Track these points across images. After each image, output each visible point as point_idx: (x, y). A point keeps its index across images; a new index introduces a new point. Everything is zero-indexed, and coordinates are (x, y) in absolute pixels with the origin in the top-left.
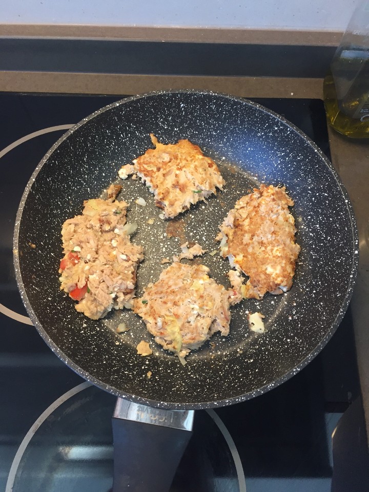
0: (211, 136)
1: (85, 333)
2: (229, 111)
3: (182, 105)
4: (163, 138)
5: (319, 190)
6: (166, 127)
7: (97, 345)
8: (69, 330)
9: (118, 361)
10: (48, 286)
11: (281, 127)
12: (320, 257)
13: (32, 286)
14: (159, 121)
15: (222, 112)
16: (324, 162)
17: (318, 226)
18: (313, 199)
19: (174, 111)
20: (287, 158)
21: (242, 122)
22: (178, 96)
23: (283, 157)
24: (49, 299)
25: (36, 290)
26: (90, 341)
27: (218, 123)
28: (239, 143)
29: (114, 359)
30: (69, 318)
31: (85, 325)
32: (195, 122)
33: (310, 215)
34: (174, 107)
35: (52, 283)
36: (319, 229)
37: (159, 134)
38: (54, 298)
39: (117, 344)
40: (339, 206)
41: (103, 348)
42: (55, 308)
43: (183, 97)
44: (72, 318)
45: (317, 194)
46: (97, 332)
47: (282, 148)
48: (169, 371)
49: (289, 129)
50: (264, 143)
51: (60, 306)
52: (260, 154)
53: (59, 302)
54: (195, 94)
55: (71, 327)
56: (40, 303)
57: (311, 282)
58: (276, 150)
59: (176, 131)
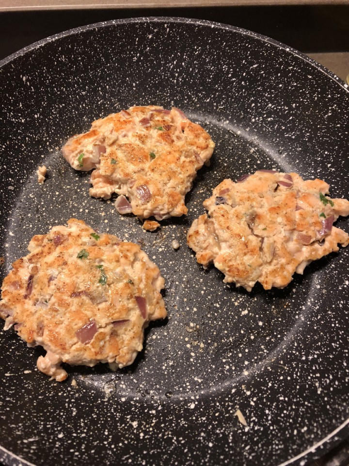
0: (83, 98)
1: (146, 433)
2: (84, 53)
3: (24, 79)
4: (29, 137)
5: (244, 68)
6: (23, 121)
7: (176, 433)
8: (126, 450)
9: (220, 425)
10: (42, 421)
11: (155, 30)
12: (301, 130)
13: (22, 443)
14: (9, 117)
15: (76, 58)
16: (231, 32)
17: (270, 105)
18: (243, 83)
19: (20, 93)
20: (183, 64)
21: (107, 57)
22: (12, 68)
23: (178, 66)
24: (61, 436)
25: (32, 443)
26: (163, 435)
27: (81, 77)
28: (119, 85)
29: (214, 428)
30: (109, 435)
31: (135, 424)
32: (53, 93)
33: (252, 102)
34: (16, 87)
35: (42, 411)
36: (274, 107)
37: (20, 134)
38: (64, 429)
39: (192, 406)
40: (281, 64)
41: (186, 429)
42: (81, 441)
43: (19, 65)
44: (112, 432)
45: (244, 74)
46: (157, 416)
47: (171, 56)
48: (281, 378)
49: (166, 25)
50: (147, 65)
51: (82, 432)
52: (150, 81)
53: (76, 426)
54: (32, 52)
55: (123, 444)
56: (55, 454)
57: (316, 161)
58: (166, 63)
59: (38, 118)
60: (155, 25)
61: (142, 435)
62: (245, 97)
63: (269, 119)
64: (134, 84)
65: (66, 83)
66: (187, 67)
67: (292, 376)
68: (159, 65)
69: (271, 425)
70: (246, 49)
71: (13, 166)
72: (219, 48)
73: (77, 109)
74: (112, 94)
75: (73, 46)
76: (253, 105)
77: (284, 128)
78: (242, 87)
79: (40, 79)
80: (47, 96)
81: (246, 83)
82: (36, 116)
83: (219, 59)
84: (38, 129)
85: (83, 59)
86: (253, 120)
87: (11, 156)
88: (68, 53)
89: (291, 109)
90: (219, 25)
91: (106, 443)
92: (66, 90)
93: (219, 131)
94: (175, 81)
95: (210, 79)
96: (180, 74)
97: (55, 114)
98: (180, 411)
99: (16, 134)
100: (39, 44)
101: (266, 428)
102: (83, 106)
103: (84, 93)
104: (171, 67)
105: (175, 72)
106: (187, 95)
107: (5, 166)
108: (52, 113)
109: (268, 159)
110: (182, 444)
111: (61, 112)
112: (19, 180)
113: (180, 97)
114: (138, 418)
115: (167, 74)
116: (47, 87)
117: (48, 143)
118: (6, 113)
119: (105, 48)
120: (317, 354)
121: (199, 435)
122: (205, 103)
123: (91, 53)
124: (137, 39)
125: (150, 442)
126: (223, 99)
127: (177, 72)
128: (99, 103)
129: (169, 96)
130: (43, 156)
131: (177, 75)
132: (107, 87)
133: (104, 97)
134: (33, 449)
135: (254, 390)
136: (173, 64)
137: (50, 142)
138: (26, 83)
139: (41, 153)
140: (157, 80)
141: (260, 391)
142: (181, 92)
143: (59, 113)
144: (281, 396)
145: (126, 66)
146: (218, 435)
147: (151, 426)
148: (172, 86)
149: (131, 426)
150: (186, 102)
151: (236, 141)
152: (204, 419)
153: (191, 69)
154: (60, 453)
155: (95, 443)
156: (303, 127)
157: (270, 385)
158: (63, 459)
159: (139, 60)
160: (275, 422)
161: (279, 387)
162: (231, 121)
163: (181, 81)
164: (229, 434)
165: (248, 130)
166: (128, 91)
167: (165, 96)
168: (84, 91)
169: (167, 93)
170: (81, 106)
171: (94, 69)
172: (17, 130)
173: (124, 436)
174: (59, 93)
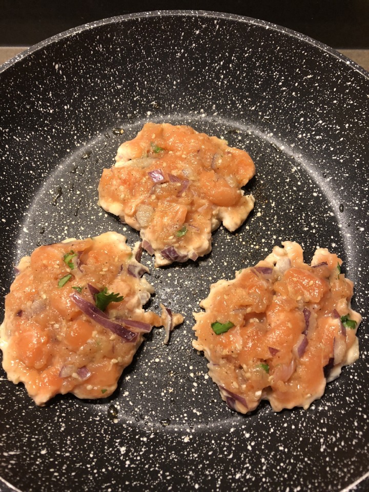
60: (204, 20)
61: (128, 463)
62: (295, 109)
63: (318, 137)
64: (175, 82)
65: (100, 73)
66: (234, 69)
67: (297, 426)
68: (204, 64)
69: (264, 476)
70: (302, 57)
71: (36, 158)
72: (272, 52)
73: (111, 103)
74: (150, 91)
75: (112, 36)
76: (302, 119)
77: (332, 149)
78: (292, 98)
79: (74, 69)
80: (80, 87)
81: (296, 94)
82: (66, 107)
83: (270, 64)
84: (67, 121)
85: (122, 50)
86: (300, 136)
87: (35, 147)
88: (106, 42)
89: (342, 128)
90: (275, 27)
91: (89, 466)
92: (101, 82)
93: (261, 143)
94: (220, 83)
95: (258, 85)
96: (226, 76)
97: (87, 107)
98: (172, 442)
99: (42, 125)
100: (76, 31)
101: (259, 479)
102: (117, 101)
103: (119, 87)
104: (217, 67)
105: (220, 73)
106: (231, 100)
107: (27, 158)
108: (84, 105)
109: (310, 181)
110: (167, 480)
111: (93, 105)
112: (41, 173)
113: (223, 102)
114: (127, 443)
115: (212, 75)
116: (80, 77)
117: (75, 137)
118: (34, 102)
119: (147, 41)
120: (328, 406)
121: (187, 473)
122: (250, 110)
123: (131, 44)
124: (183, 34)
125: (135, 472)
126: (270, 108)
127: (223, 73)
128: (135, 99)
129: (212, 99)
130: (68, 150)
131: (222, 77)
132: (146, 82)
133: (140, 94)
134: (12, 464)
135: (254, 433)
136: (220, 64)
137: (77, 136)
138: (59, 71)
139: (67, 147)
140: (199, 80)
141: (260, 435)
142: (225, 96)
143: (91, 106)
144: (281, 446)
145: (168, 62)
146: (207, 476)
147: (139, 455)
148: (216, 88)
149: (119, 451)
150: (229, 107)
151: (278, 156)
152: (196, 455)
153: (238, 72)
154: (39, 472)
155: (78, 465)
156: (353, 151)
157: (272, 430)
158: (41, 479)
159: (183, 56)
160: (269, 474)
161: (281, 435)
162: (275, 134)
163: (226, 84)
164: (219, 477)
165: (292, 145)
166: (168, 89)
167: (206, 98)
168: (119, 85)
169: (209, 96)
170: (114, 101)
171: (133, 62)
172: (44, 121)
173: (108, 461)
174: (93, 84)
